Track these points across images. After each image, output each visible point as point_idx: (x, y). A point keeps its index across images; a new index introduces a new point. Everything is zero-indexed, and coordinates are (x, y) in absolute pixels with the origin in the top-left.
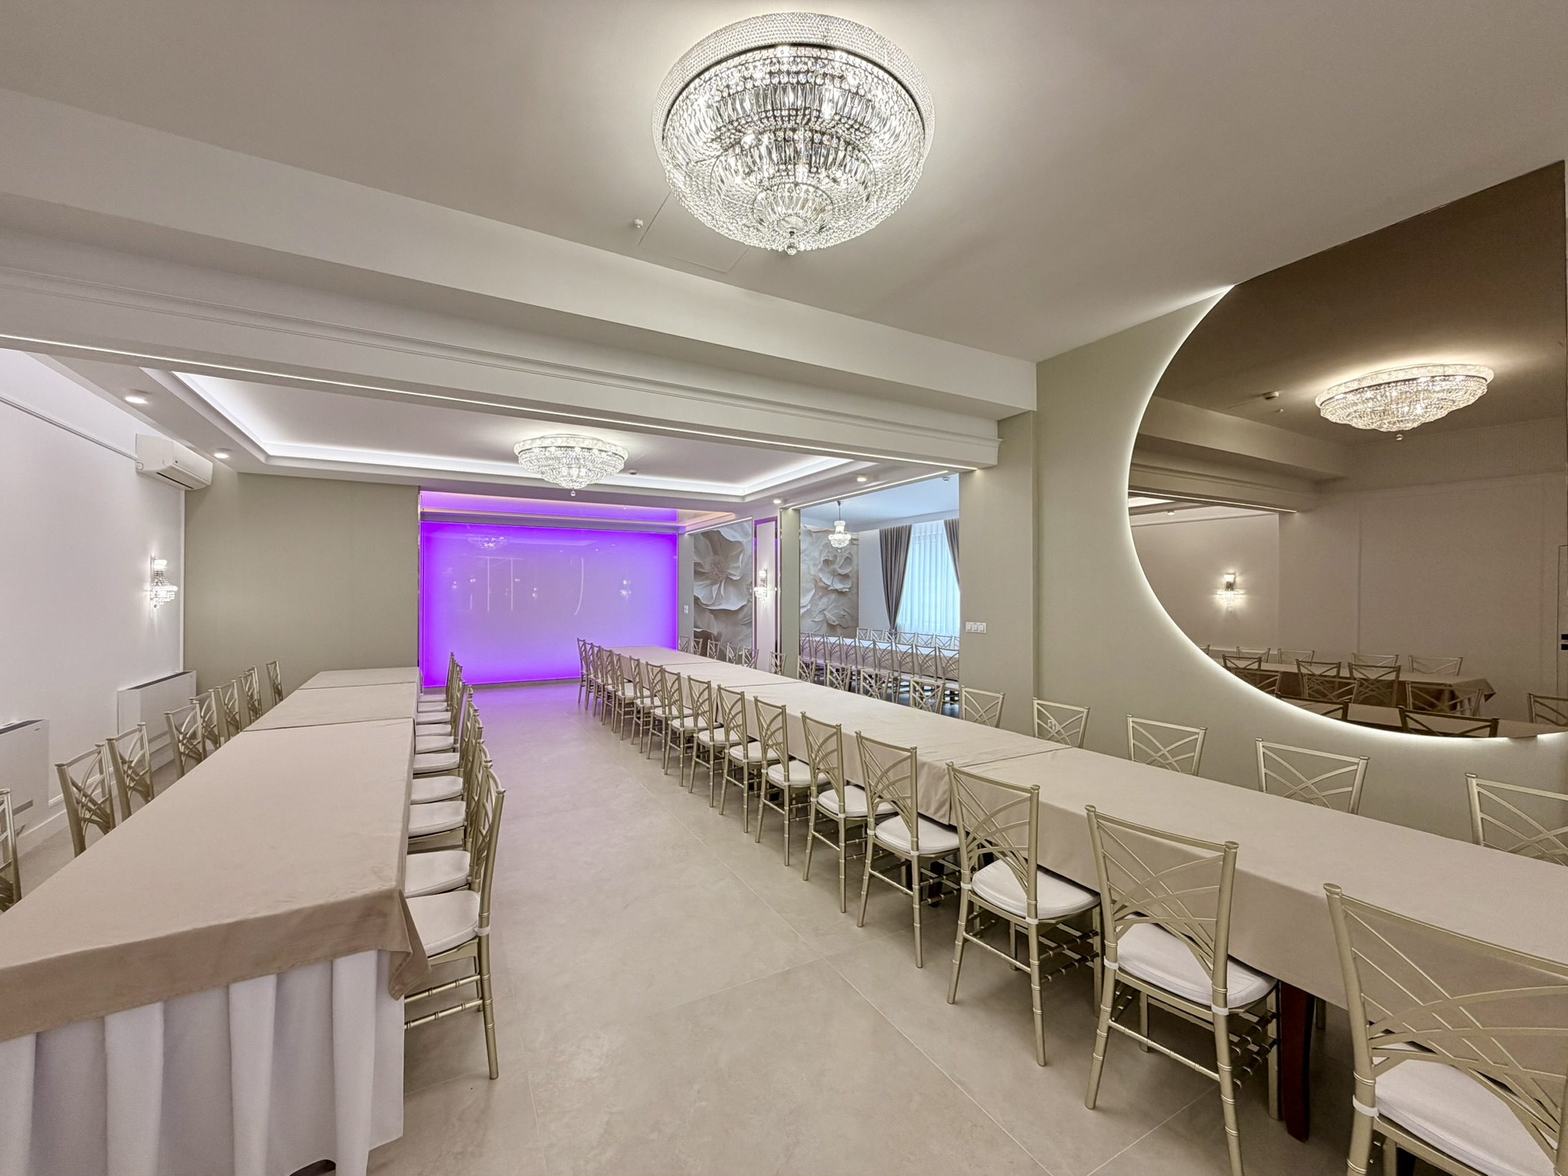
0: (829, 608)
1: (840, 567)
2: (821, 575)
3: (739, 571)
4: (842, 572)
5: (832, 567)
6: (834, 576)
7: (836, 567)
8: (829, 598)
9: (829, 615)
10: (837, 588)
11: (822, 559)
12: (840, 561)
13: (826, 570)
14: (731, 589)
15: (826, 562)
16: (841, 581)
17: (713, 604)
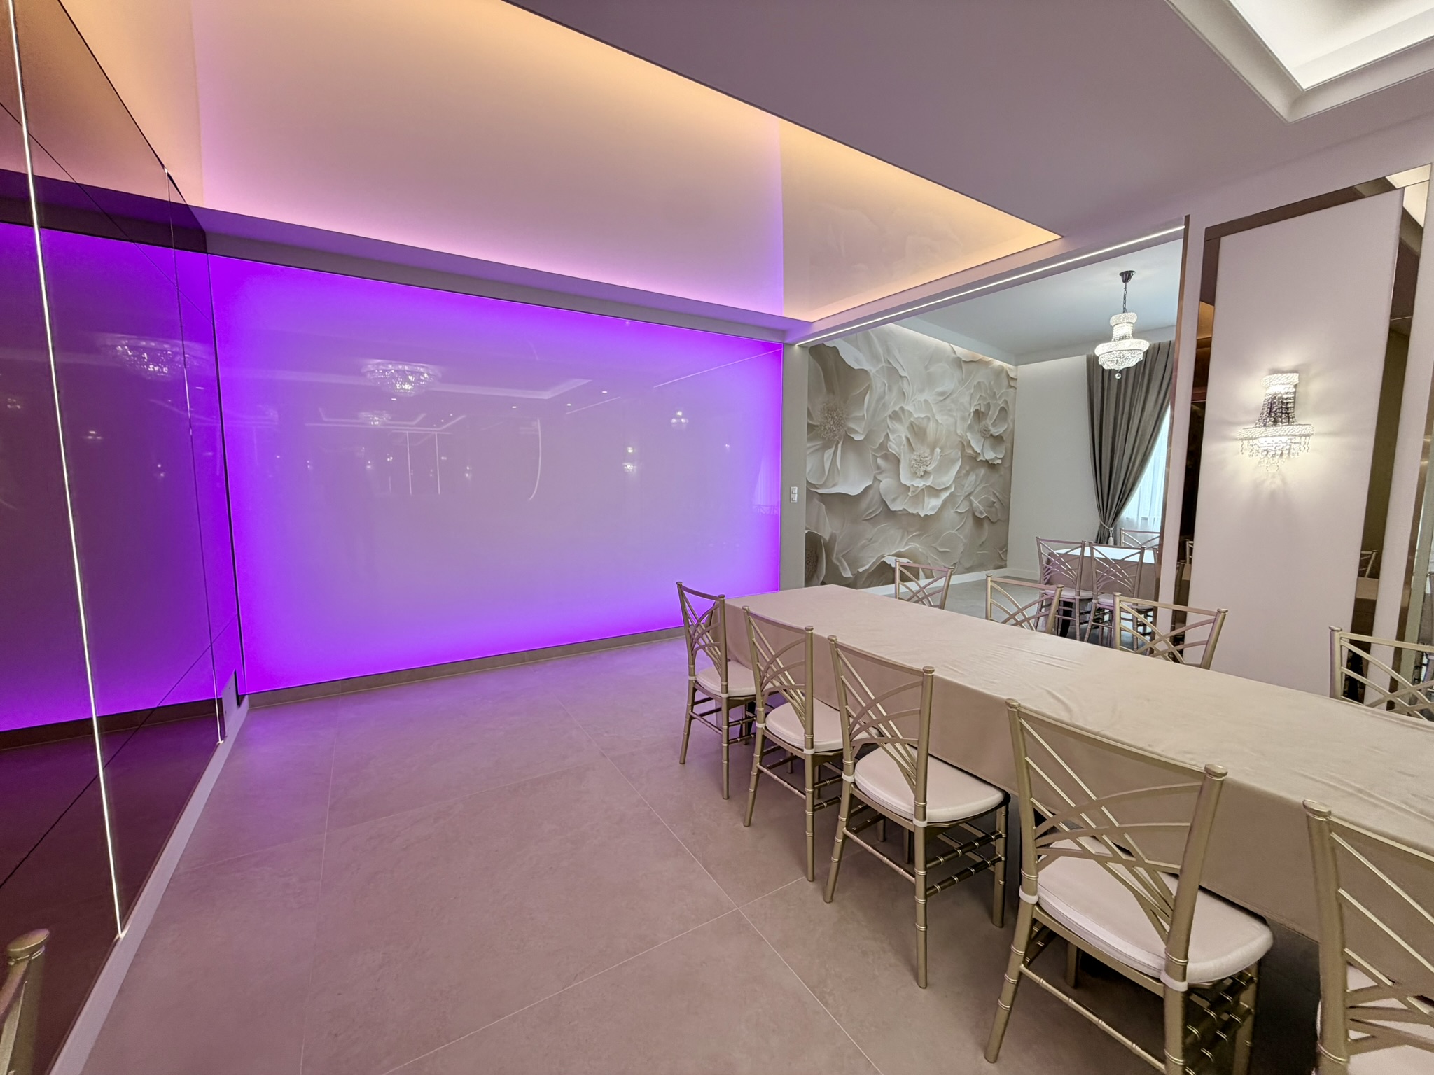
0: (977, 490)
1: (994, 425)
2: (969, 435)
3: (863, 424)
4: (996, 431)
5: (984, 423)
6: (985, 438)
7: (989, 422)
8: (977, 475)
9: (976, 503)
10: (987, 458)
11: (973, 409)
12: (994, 413)
13: (976, 427)
14: (852, 457)
15: (977, 412)
16: (993, 448)
17: (824, 486)
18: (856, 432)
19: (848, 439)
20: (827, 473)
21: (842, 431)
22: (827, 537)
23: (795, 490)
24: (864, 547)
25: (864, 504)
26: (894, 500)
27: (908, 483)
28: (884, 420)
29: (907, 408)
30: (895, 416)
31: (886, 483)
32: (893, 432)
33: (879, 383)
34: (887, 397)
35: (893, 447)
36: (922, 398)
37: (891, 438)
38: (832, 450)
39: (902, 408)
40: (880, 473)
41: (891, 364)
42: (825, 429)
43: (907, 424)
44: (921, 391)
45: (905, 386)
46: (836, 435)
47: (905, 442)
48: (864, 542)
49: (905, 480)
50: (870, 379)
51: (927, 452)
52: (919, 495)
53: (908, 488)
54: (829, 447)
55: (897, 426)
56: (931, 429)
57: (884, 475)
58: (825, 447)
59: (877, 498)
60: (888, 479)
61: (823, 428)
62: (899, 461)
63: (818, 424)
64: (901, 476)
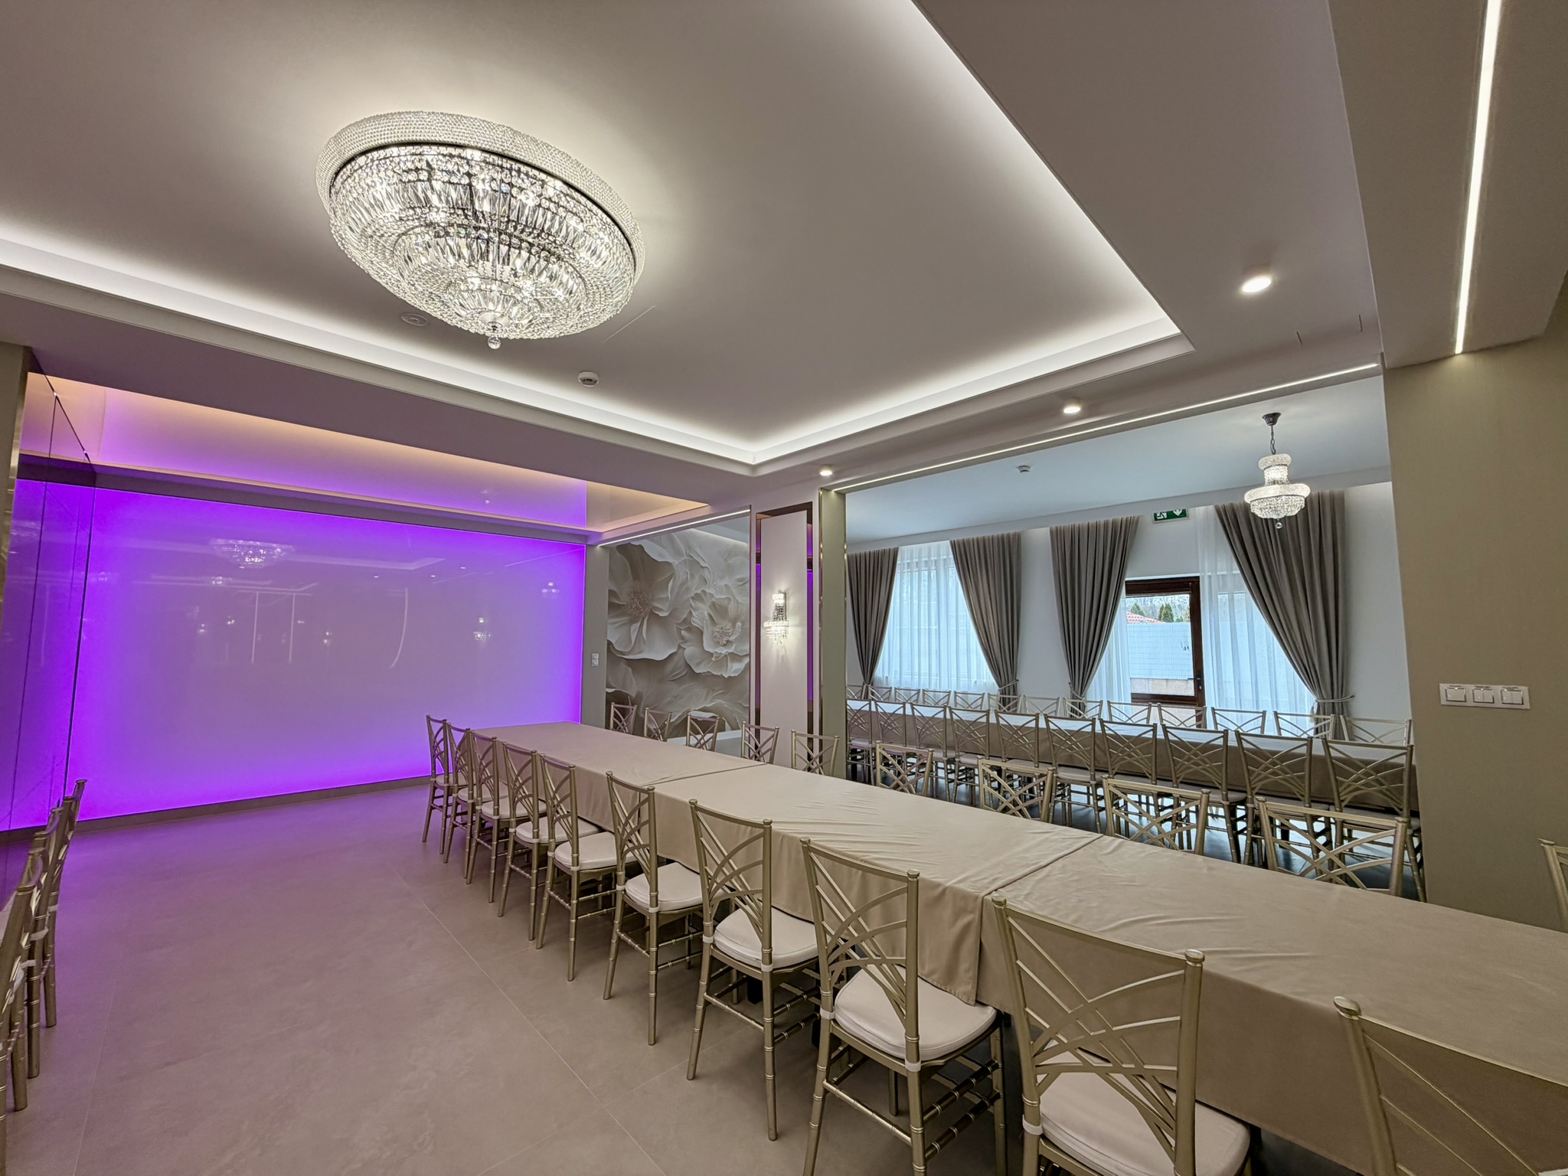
18: (661, 610)
19: (653, 616)
20: (633, 642)
21: (647, 609)
22: (633, 695)
23: (596, 656)
24: (670, 703)
25: (670, 667)
26: (698, 664)
27: (711, 650)
28: (688, 600)
29: (708, 591)
30: (697, 597)
31: (690, 650)
32: (696, 609)
33: (682, 573)
34: (689, 583)
35: (696, 622)
36: (722, 583)
37: (694, 614)
38: (639, 624)
39: (704, 591)
40: (685, 642)
41: (691, 557)
42: (632, 607)
43: (709, 604)
44: (722, 578)
45: (706, 574)
46: (641, 612)
47: (707, 617)
48: (669, 699)
49: (708, 646)
50: (673, 569)
51: (729, 626)
52: (722, 661)
53: (712, 655)
54: (636, 622)
55: (700, 605)
56: (732, 607)
57: (688, 644)
58: (632, 622)
59: (682, 662)
60: (692, 648)
61: (630, 607)
62: (702, 633)
63: (625, 603)
64: (704, 645)
